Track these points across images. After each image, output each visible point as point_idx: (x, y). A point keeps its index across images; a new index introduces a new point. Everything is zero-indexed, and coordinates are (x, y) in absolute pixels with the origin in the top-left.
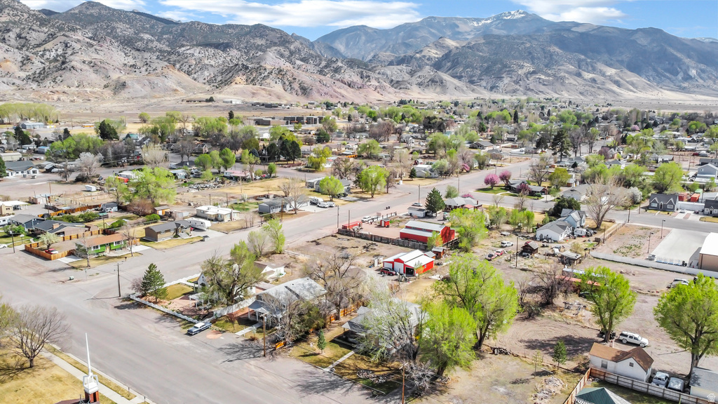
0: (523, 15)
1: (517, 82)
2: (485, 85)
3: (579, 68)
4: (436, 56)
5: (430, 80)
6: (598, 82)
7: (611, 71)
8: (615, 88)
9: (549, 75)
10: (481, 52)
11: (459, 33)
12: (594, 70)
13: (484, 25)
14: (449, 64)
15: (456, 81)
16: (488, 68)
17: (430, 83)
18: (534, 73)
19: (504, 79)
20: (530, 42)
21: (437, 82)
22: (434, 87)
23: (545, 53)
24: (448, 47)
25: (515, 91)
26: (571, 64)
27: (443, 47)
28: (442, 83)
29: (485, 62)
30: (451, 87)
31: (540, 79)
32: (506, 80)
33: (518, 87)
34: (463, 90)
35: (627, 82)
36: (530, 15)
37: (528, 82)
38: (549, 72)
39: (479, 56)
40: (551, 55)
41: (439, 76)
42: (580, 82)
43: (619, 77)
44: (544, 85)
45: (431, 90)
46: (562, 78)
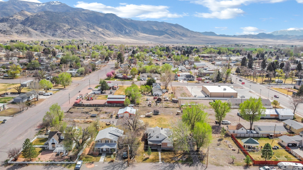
0: (59, 4)
1: (64, 33)
2: (49, 33)
3: (88, 28)
4: (21, 19)
5: (22, 31)
6: (96, 33)
7: (100, 29)
8: (103, 36)
9: (77, 30)
10: (44, 18)
11: (30, 9)
12: (94, 29)
13: (42, 6)
14: (29, 23)
15: (36, 32)
16: (49, 26)
17: (22, 32)
18: (70, 29)
19: (58, 31)
20: (66, 15)
21: (26, 32)
22: (25, 34)
23: (73, 21)
24: (27, 15)
25: (64, 37)
26: (85, 26)
27: (24, 15)
28: (29, 32)
29: (47, 23)
30: (34, 34)
31: (73, 31)
32: (59, 32)
33: (64, 35)
34: (40, 36)
35: (107, 34)
36: (63, 4)
37: (69, 33)
38: (77, 29)
39: (44, 20)
40: (76, 22)
41: (26, 29)
42: (90, 33)
43: (103, 32)
44: (76, 34)
45: (24, 35)
46: (82, 32)
